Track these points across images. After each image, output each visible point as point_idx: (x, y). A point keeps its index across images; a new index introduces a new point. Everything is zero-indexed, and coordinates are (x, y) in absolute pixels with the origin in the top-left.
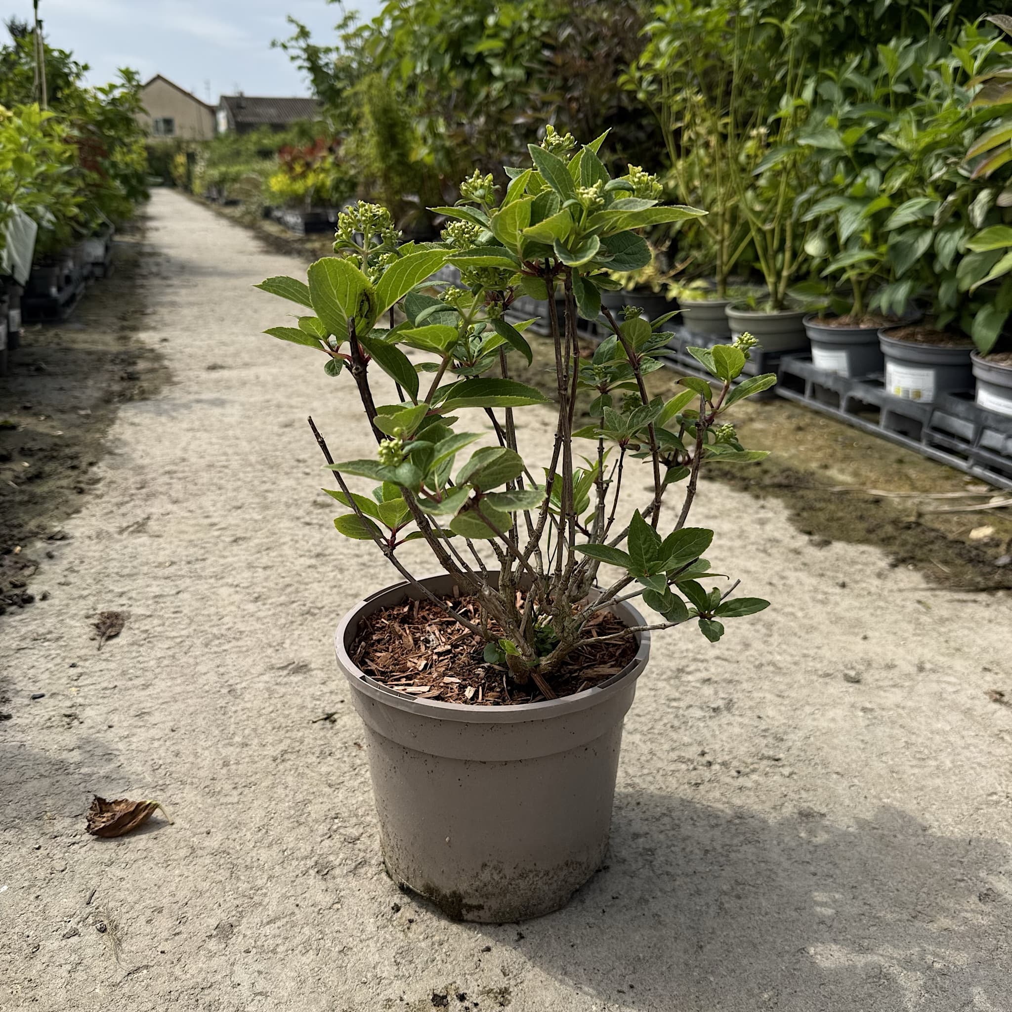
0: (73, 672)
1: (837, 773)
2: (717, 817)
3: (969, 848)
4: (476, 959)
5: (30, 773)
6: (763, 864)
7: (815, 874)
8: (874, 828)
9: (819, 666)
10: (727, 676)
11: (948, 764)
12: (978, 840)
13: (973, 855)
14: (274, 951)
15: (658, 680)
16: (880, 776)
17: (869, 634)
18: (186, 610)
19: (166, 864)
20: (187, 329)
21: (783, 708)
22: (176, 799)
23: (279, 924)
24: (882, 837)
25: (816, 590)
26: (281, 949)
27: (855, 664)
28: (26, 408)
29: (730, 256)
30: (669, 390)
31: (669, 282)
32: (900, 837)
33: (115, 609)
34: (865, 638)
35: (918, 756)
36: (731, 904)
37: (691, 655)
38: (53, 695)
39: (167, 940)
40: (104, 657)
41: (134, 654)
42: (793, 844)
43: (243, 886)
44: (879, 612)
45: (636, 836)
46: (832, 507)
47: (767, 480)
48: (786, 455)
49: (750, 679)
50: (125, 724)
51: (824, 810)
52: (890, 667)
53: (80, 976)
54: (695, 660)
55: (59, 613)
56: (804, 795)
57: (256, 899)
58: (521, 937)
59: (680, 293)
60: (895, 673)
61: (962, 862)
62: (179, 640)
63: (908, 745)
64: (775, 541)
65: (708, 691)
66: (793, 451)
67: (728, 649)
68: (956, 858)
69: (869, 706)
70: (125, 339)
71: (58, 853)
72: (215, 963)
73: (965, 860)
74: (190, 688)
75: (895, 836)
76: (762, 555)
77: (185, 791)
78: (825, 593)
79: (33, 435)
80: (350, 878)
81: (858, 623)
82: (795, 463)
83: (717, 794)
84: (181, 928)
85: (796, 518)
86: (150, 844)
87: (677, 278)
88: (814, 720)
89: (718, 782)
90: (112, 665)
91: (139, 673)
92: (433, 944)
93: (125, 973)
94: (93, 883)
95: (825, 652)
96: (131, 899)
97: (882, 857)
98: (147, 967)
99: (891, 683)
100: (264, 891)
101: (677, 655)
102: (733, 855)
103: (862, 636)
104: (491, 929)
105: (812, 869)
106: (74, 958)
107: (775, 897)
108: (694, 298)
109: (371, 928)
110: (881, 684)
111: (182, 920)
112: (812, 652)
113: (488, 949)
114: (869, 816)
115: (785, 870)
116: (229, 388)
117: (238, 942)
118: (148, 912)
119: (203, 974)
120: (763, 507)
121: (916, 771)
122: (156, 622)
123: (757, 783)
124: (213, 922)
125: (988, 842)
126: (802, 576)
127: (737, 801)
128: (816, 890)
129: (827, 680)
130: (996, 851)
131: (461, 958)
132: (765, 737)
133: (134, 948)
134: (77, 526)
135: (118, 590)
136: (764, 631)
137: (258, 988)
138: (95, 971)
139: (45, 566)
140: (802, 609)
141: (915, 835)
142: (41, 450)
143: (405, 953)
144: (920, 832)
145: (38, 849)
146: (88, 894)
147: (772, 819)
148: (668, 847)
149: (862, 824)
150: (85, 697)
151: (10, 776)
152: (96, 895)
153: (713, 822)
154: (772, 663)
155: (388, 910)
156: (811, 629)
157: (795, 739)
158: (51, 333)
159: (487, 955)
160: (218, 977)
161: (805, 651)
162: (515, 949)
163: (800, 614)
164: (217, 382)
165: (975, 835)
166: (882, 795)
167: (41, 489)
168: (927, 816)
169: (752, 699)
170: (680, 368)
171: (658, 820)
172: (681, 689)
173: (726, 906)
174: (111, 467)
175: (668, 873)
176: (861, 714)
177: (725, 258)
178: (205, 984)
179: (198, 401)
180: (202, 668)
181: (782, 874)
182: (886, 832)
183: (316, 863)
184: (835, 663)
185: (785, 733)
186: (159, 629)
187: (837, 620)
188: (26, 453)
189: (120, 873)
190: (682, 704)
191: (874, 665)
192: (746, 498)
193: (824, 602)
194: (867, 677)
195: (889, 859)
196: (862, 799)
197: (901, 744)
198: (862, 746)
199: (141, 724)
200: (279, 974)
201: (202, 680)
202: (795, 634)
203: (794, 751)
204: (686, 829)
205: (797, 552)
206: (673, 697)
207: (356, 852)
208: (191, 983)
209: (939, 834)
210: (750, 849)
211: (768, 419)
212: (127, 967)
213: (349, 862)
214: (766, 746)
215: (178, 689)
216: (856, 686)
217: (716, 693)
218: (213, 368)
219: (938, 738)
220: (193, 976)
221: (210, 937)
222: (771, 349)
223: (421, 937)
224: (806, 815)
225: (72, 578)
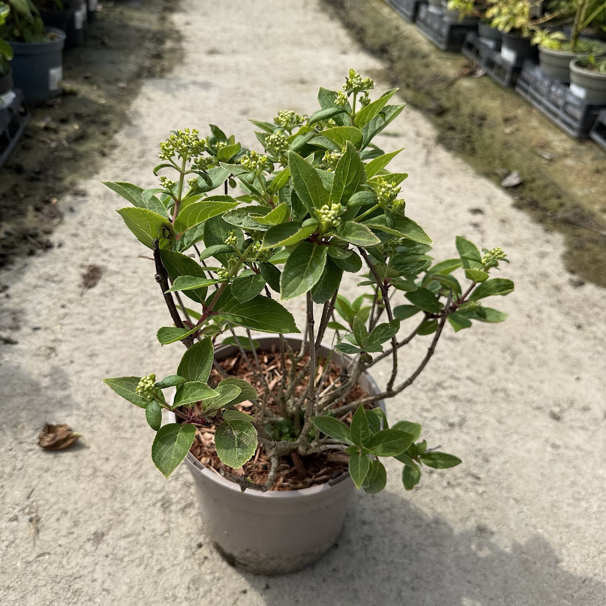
0: (63, 311)
1: (515, 499)
2: (421, 519)
3: (583, 585)
4: (236, 597)
5: (19, 390)
6: (438, 566)
7: (469, 582)
8: (523, 553)
9: (536, 398)
10: (469, 396)
11: (595, 508)
12: (591, 580)
13: (583, 592)
14: (122, 560)
15: (421, 390)
16: (543, 508)
17: (583, 375)
18: (140, 271)
19: (78, 478)
20: (204, 14)
21: (497, 433)
22: (95, 428)
23: (130, 539)
24: (526, 561)
25: (558, 327)
26: (126, 559)
27: (561, 402)
28: (87, 78)
29: (586, 19)
30: (515, 117)
31: (537, 28)
32: (538, 565)
33: (99, 263)
34: (578, 379)
35: (576, 496)
36: (406, 593)
37: (450, 371)
38: (46, 329)
39: (64, 536)
40: (83, 302)
41: (101, 303)
42: (464, 553)
43: (117, 505)
44: (596, 356)
45: (364, 523)
46: (597, 249)
47: (560, 215)
48: (580, 193)
49: (484, 402)
50: (81, 361)
51: (494, 529)
52: (586, 409)
53: (12, 551)
54: (452, 377)
55: (66, 260)
56: (486, 513)
57: (122, 517)
58: (267, 587)
59: (542, 41)
60: (588, 416)
61: (573, 597)
62: (130, 296)
63: (574, 484)
64: (545, 275)
65: (451, 406)
66: (586, 191)
67: (478, 371)
68: (570, 592)
69: (558, 442)
70: (163, 19)
71: (20, 455)
72: (88, 560)
73: (576, 595)
74: (126, 339)
75: (535, 563)
76: (531, 287)
77: (103, 423)
78: (564, 331)
79: (86, 101)
80: (179, 514)
81: (577, 364)
82: (585, 203)
83: (427, 500)
84: (75, 530)
85: (567, 257)
86: (73, 461)
87: (542, 27)
88: (515, 448)
89: (432, 488)
90: (85, 310)
91: (100, 320)
92: (214, 578)
93: (35, 555)
94: (34, 483)
95: (546, 387)
96: (52, 500)
97: (519, 578)
98: (49, 554)
99: (581, 424)
100: (128, 512)
101: (441, 370)
102: (422, 554)
103: (576, 376)
104: (251, 576)
105: (469, 577)
106: (11, 537)
107: (437, 595)
108: (551, 48)
109: (181, 557)
110: (573, 424)
111: (76, 524)
112: (535, 385)
113: (245, 592)
114: (523, 541)
115: (451, 574)
116: (216, 72)
117: (104, 548)
118: (59, 513)
119: (78, 568)
120: (548, 241)
121: (570, 509)
122: (120, 278)
123: (457, 496)
124: (93, 529)
125: (598, 583)
126: (554, 312)
127: (439, 510)
128: (466, 596)
129: (537, 413)
130: (600, 593)
131: (227, 593)
132: (476, 456)
133: (45, 538)
134: (94, 186)
135: (105, 246)
136: (509, 358)
137: (106, 586)
138: (21, 550)
139: (67, 218)
140: (542, 343)
141: (549, 565)
142: (89, 116)
143: (196, 581)
144: (553, 563)
145: (11, 450)
146: (30, 490)
147: (458, 530)
148: (382, 537)
149: (516, 547)
150: (64, 334)
151: (7, 390)
152: (34, 493)
153: (418, 522)
154: (505, 391)
155: (194, 545)
156: (543, 363)
157: (496, 462)
158: (118, 10)
159: (243, 596)
160: (86, 571)
161: (531, 383)
162: (262, 595)
163: (540, 348)
164: (211, 65)
165: (591, 575)
166: (538, 525)
167: (82, 148)
168: (564, 551)
169: (479, 420)
170: (528, 98)
171: (382, 512)
172: (434, 402)
173: (403, 594)
174: (128, 136)
175: (374, 558)
176: (549, 449)
177: (582, 18)
178: (77, 575)
179: (194, 83)
180: (137, 323)
181: (448, 577)
182: (530, 558)
183: (163, 498)
184: (548, 398)
185: (492, 455)
186: (120, 285)
187: (564, 357)
188: (78, 117)
189: (51, 480)
190: (430, 415)
191: (576, 406)
192: (539, 229)
193: (560, 339)
194: (567, 416)
195: (524, 582)
196: (523, 526)
197: (568, 482)
198: (540, 478)
199: (90, 362)
200: (120, 578)
201: (135, 333)
202: (529, 366)
203: (492, 474)
204: (398, 525)
205: (557, 288)
206: (425, 407)
207: (188, 495)
208: (70, 572)
209: (566, 569)
210: (433, 551)
211: (578, 157)
212: (38, 551)
213: (183, 501)
214: (475, 464)
215: (119, 338)
216: (555, 422)
217: (456, 410)
218: (212, 52)
219: (596, 483)
220: (72, 567)
221: (89, 540)
222: (596, 102)
223: (208, 571)
224: (481, 530)
225: (81, 232)
